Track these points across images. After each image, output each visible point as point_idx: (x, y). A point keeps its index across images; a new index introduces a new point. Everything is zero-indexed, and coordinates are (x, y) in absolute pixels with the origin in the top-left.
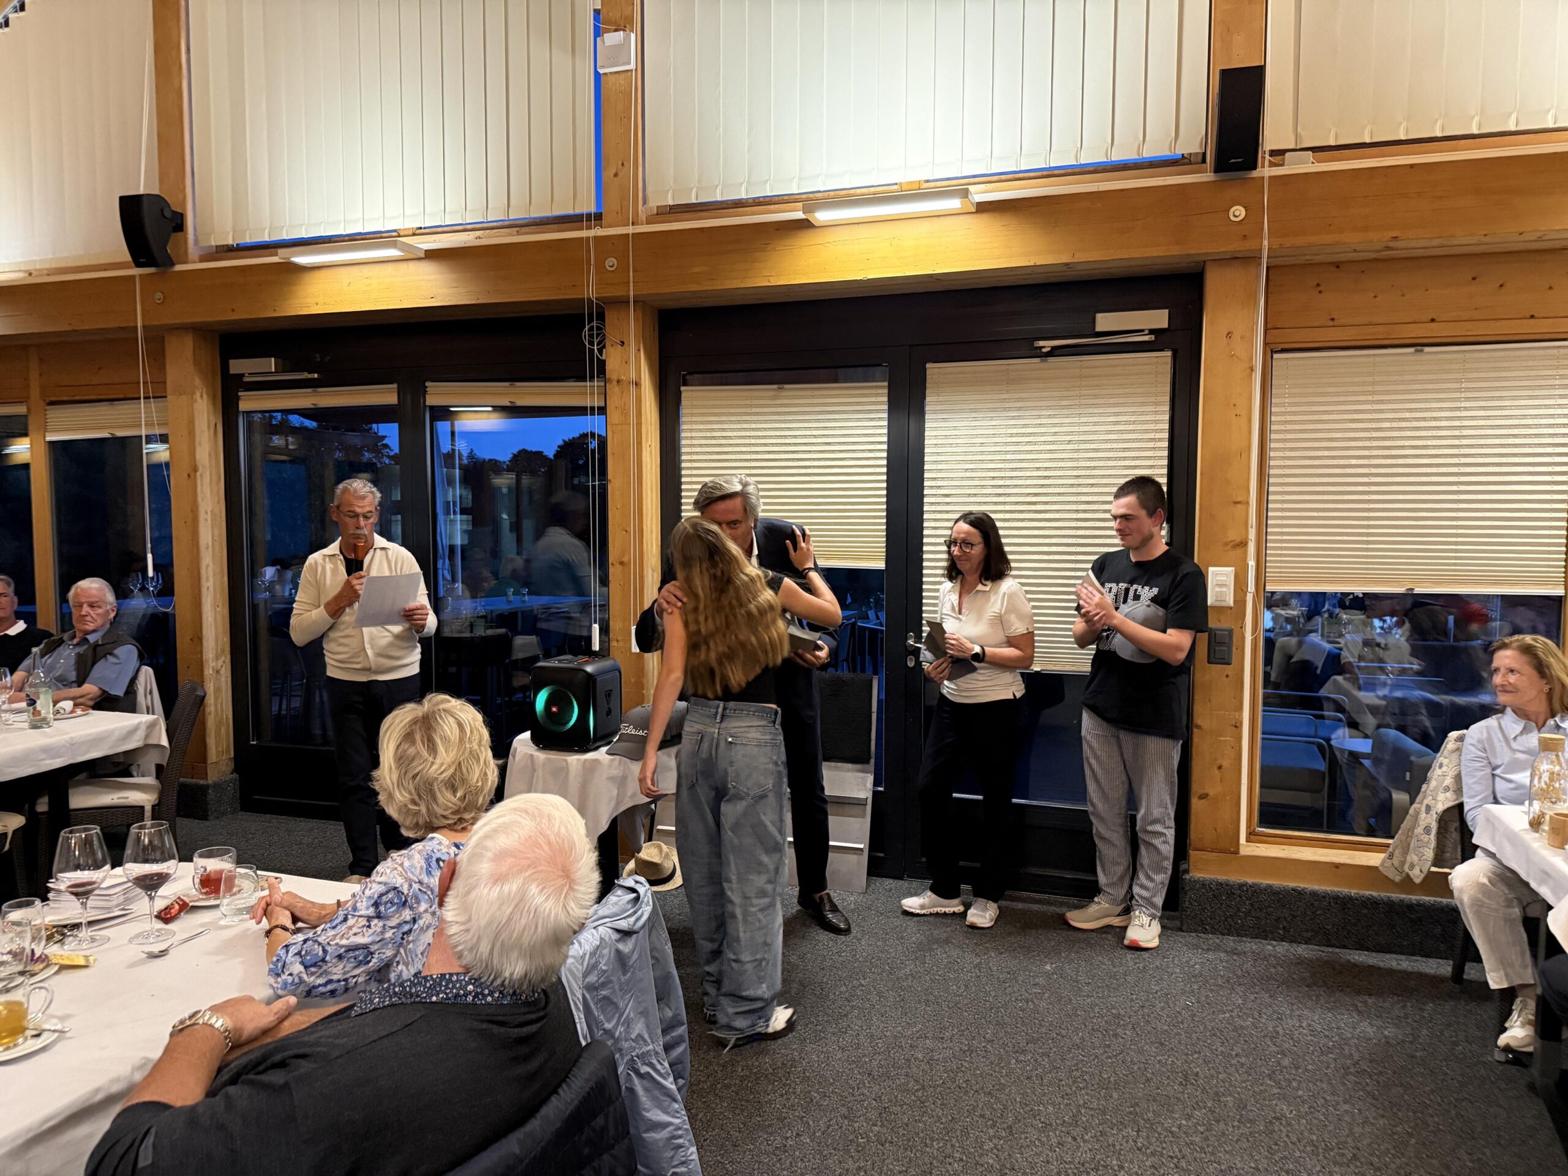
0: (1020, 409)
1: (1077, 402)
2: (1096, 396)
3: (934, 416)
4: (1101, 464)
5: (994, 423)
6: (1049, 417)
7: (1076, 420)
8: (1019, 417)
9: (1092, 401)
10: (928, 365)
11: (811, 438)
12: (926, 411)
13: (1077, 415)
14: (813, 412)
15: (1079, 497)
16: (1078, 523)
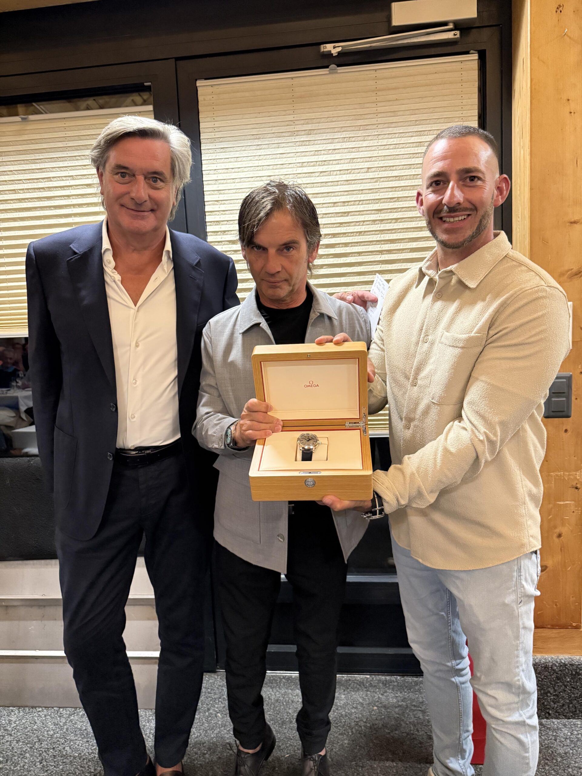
3: (211, 146)
7: (375, 143)
10: (199, 83)
11: (68, 180)
12: (202, 141)
13: (375, 137)
14: (68, 148)
15: (382, 236)
16: (383, 266)
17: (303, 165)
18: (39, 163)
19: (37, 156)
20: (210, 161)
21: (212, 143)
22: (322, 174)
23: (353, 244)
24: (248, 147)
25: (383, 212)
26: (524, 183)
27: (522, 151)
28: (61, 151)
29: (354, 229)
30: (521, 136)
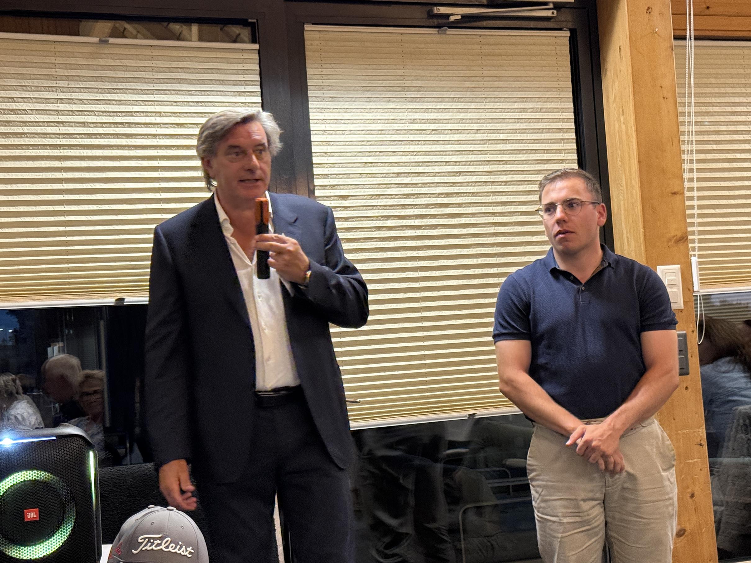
0: (419, 89)
1: (481, 84)
2: (499, 78)
3: (319, 94)
5: (392, 105)
6: (453, 100)
8: (420, 100)
9: (497, 84)
10: (307, 27)
11: (154, 116)
12: (309, 87)
13: (482, 100)
14: (155, 80)
15: (494, 197)
16: (496, 228)
17: (414, 121)
18: (117, 93)
19: (115, 85)
20: (318, 110)
21: (319, 91)
22: (434, 132)
23: (466, 205)
24: (358, 99)
25: (493, 173)
26: (629, 156)
27: (623, 127)
28: (146, 83)
29: (467, 189)
30: (621, 113)
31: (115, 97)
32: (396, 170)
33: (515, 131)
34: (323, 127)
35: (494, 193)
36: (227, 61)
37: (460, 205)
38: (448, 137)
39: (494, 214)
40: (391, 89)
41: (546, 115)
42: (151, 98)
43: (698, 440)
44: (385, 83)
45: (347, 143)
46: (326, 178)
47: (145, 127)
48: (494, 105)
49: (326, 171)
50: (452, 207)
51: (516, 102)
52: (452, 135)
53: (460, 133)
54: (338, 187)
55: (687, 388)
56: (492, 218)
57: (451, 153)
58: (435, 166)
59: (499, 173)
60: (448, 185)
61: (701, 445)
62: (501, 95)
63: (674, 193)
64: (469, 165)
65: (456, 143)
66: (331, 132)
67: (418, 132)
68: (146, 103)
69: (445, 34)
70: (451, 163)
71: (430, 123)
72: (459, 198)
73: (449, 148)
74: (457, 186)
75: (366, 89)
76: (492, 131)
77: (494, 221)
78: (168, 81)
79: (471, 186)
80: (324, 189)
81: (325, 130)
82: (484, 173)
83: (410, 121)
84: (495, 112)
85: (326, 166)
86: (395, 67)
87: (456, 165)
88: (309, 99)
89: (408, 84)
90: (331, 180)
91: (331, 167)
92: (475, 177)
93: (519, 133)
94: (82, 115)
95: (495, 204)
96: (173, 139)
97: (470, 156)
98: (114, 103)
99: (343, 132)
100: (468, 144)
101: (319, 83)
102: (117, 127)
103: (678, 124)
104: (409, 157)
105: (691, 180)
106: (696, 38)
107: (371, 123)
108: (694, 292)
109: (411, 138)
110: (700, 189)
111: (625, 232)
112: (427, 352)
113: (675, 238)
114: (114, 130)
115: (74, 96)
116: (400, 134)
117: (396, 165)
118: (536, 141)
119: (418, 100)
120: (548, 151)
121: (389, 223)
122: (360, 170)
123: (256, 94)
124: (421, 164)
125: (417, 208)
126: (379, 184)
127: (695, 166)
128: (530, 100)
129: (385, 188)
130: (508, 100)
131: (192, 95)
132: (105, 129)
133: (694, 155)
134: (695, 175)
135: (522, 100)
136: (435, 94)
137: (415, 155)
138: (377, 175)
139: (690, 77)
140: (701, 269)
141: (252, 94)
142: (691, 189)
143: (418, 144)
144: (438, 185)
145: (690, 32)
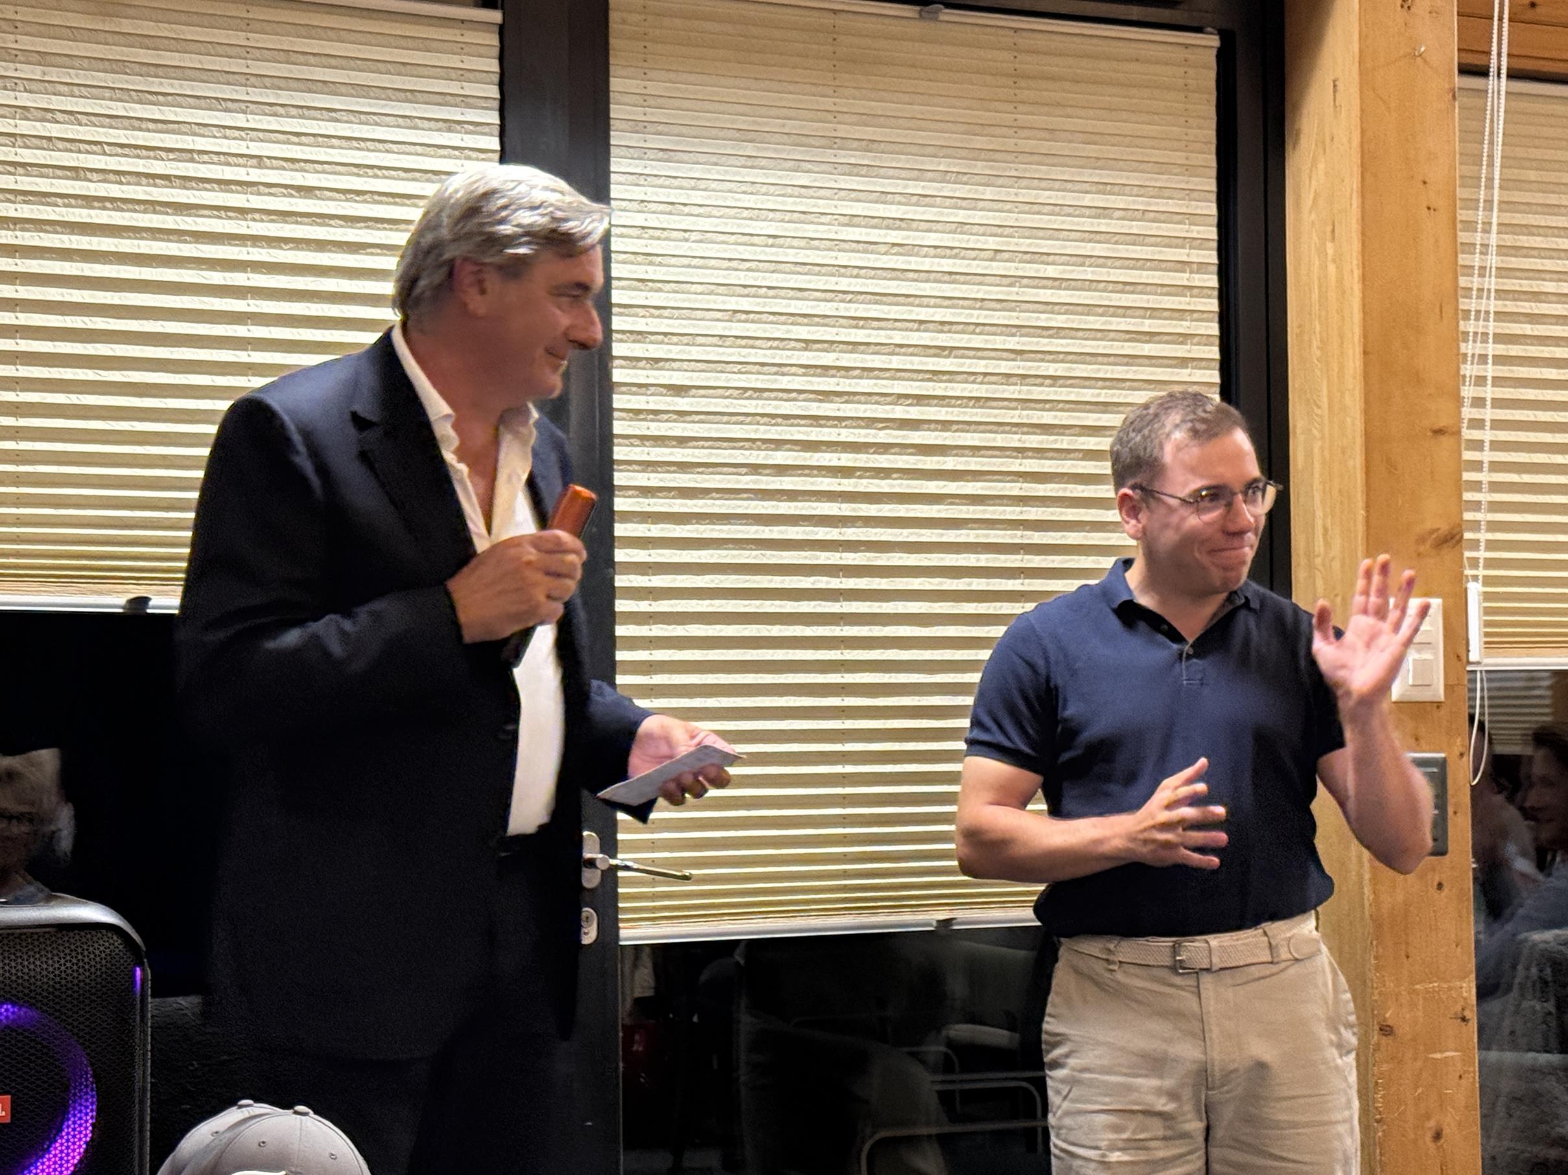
0: (869, 145)
1: (1010, 143)
2: (1052, 133)
3: (637, 140)
4: (1075, 321)
5: (804, 179)
6: (944, 176)
8: (869, 171)
9: (1045, 146)
11: (245, 166)
12: (612, 122)
13: (1011, 181)
14: (253, 79)
15: (1025, 413)
16: (1025, 485)
17: (852, 220)
18: (160, 104)
19: (155, 85)
20: (630, 178)
21: (637, 132)
22: (896, 249)
23: (960, 426)
24: (724, 158)
25: (1026, 356)
26: (1341, 336)
27: (1332, 268)
28: (229, 84)
29: (964, 390)
30: (1329, 234)
31: (154, 112)
32: (803, 332)
33: (1082, 260)
34: (639, 220)
35: (1026, 403)
36: (425, 45)
37: (945, 425)
38: (926, 264)
39: (1021, 452)
40: (800, 140)
41: (1153, 228)
42: (240, 120)
43: (1459, 1008)
44: (791, 126)
45: (695, 262)
46: (639, 341)
47: (222, 191)
48: (1037, 196)
49: (640, 325)
50: (929, 429)
51: (1087, 192)
52: (937, 260)
53: (955, 257)
54: (667, 365)
55: (1440, 886)
56: (1019, 461)
57: (932, 301)
58: (894, 329)
59: (1040, 356)
60: (921, 376)
61: (1464, 1019)
62: (1058, 173)
63: (1439, 432)
64: (973, 333)
65: (947, 278)
66: (658, 233)
67: (861, 247)
68: (228, 132)
69: (936, 20)
70: (931, 326)
71: (888, 228)
72: (944, 410)
73: (927, 289)
74: (941, 381)
75: (745, 135)
76: (1027, 257)
77: (1022, 469)
78: (282, 83)
79: (974, 382)
80: (634, 368)
81: (643, 228)
82: (1005, 355)
83: (841, 219)
84: (1038, 213)
85: (641, 312)
86: (814, 89)
87: (942, 331)
88: (613, 150)
89: (843, 131)
90: (651, 347)
91: (652, 316)
92: (983, 362)
93: (1090, 266)
94: (71, 151)
95: (1025, 429)
96: (286, 222)
97: (976, 312)
98: (151, 126)
99: (687, 235)
100: (974, 284)
101: (637, 113)
102: (155, 185)
103: (1455, 270)
104: (835, 305)
105: (1479, 402)
106: (1513, 75)
107: (751, 219)
108: (1469, 663)
109: (844, 259)
110: (1497, 425)
111: (1319, 513)
112: (849, 769)
113: (1434, 536)
114: (146, 193)
115: (56, 102)
116: (817, 249)
117: (806, 321)
118: (1128, 288)
119: (864, 171)
120: (1153, 312)
121: (781, 457)
122: (719, 328)
123: (487, 129)
124: (861, 323)
125: (846, 427)
126: (763, 364)
127: (1490, 370)
128: (1120, 189)
129: (776, 374)
130: (1069, 186)
131: (337, 121)
132: (124, 187)
133: (1490, 345)
134: (1489, 392)
135: (1103, 188)
136: (903, 161)
137: (850, 301)
138: (758, 343)
139: (1491, 165)
140: (1487, 611)
141: (479, 129)
142: (1478, 424)
143: (857, 276)
144: (899, 374)
145: (1499, 59)
